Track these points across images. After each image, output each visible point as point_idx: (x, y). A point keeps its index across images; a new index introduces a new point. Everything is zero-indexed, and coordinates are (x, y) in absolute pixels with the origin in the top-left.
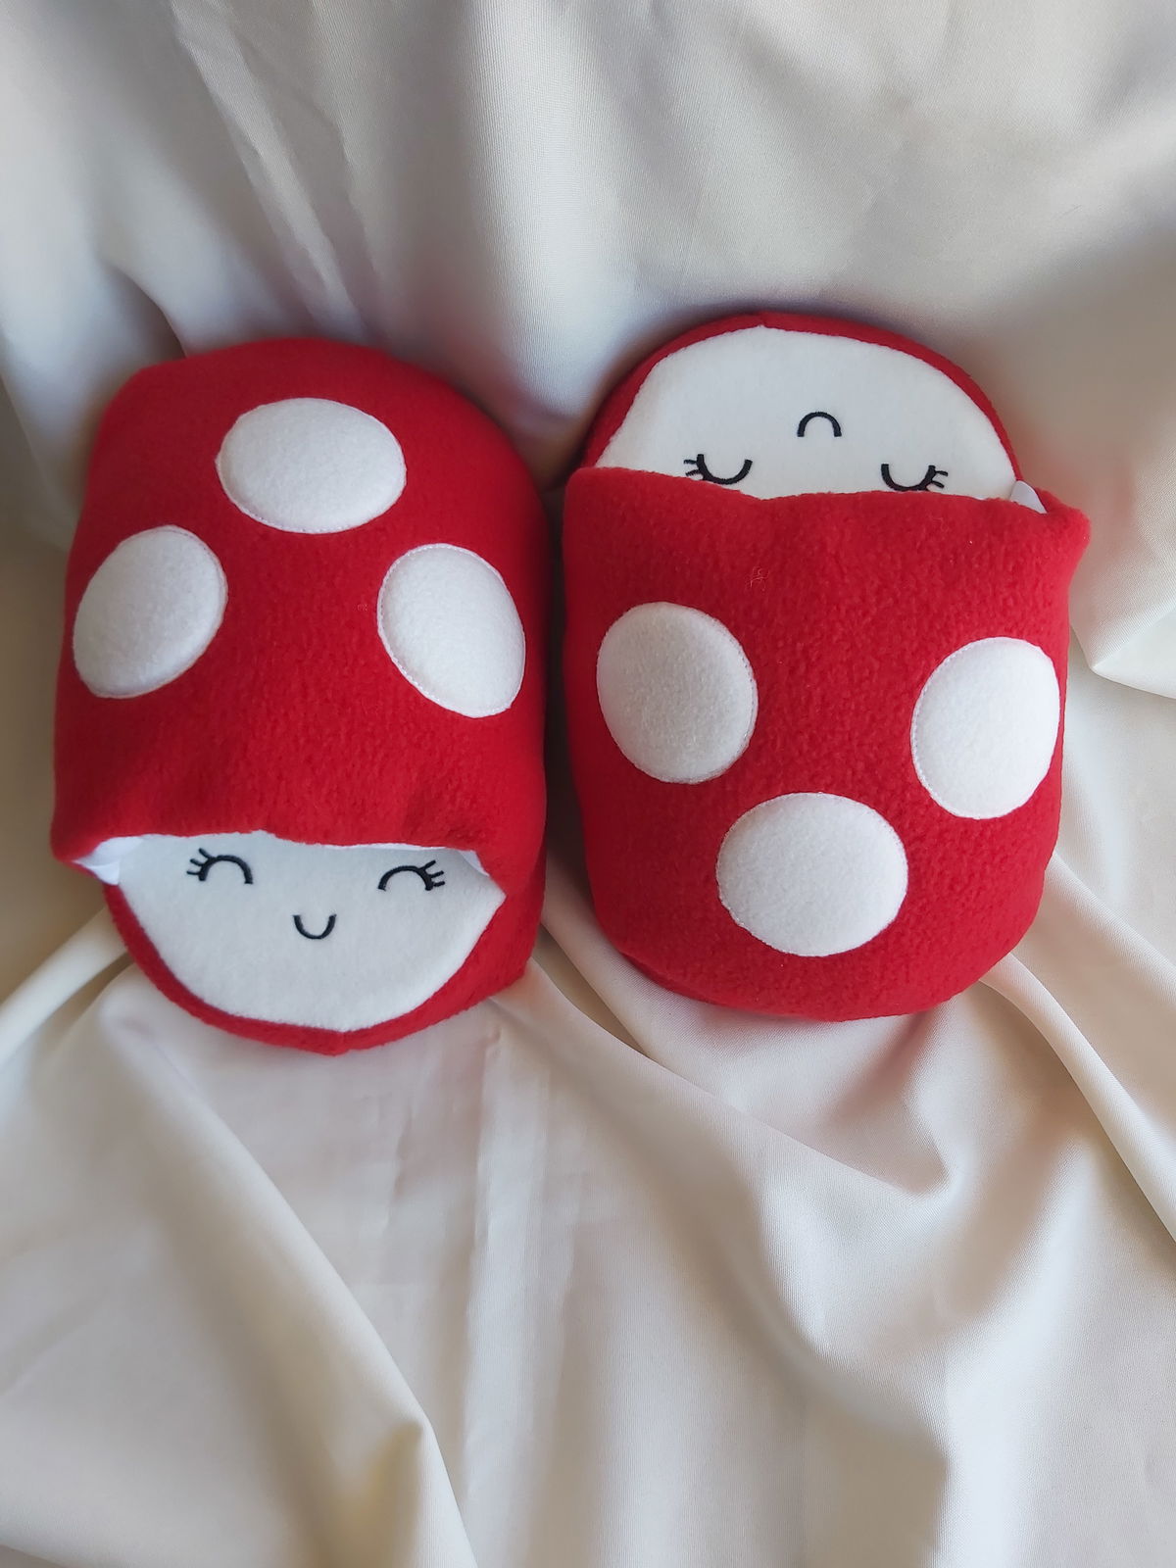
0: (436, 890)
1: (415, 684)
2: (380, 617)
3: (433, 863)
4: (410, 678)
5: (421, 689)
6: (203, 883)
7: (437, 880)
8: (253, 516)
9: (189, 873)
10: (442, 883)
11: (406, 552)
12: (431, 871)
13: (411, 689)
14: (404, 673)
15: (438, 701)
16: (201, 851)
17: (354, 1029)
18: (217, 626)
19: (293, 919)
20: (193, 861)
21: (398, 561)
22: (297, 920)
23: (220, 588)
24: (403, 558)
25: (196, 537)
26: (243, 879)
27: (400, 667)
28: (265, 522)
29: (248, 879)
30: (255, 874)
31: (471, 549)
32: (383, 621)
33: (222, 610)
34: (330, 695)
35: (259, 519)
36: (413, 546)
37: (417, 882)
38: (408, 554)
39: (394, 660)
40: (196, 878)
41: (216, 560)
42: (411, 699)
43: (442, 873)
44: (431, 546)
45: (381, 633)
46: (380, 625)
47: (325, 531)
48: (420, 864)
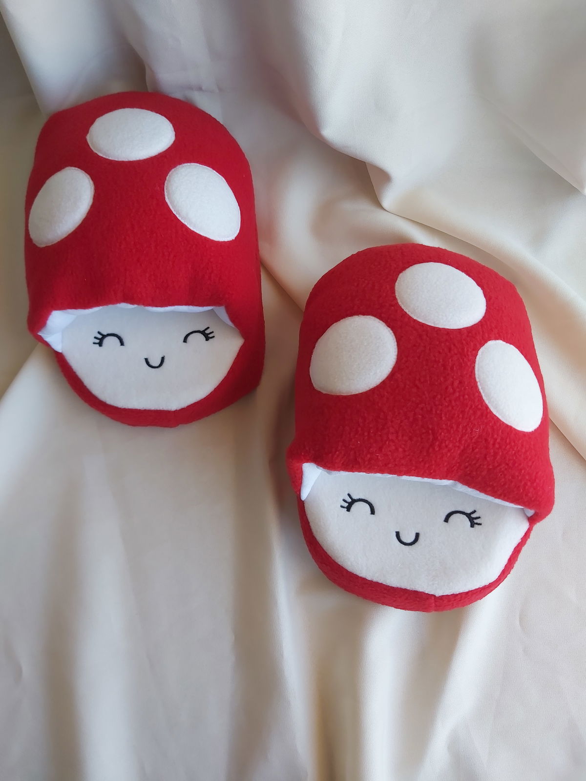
0: (211, 340)
1: (186, 224)
2: (166, 193)
3: (208, 328)
4: (183, 221)
5: (188, 226)
6: (101, 347)
7: (211, 336)
8: (104, 157)
9: (94, 343)
10: (214, 337)
11: (177, 166)
12: (207, 332)
13: (183, 225)
14: (180, 218)
15: (198, 232)
16: (99, 333)
17: (178, 409)
18: (91, 203)
19: (144, 360)
20: (95, 338)
21: (173, 170)
22: (147, 360)
23: (91, 188)
24: (175, 168)
25: (79, 170)
26: (119, 344)
27: (178, 216)
28: (110, 158)
29: (122, 344)
30: (125, 341)
31: (209, 167)
32: (167, 195)
33: (92, 196)
34: (145, 228)
35: (107, 158)
36: (180, 164)
37: (201, 337)
38: (178, 167)
39: (175, 213)
40: (98, 345)
41: (88, 176)
42: (184, 229)
43: (213, 332)
44: (189, 164)
45: (167, 200)
46: (166, 197)
47: (138, 159)
48: (202, 329)
